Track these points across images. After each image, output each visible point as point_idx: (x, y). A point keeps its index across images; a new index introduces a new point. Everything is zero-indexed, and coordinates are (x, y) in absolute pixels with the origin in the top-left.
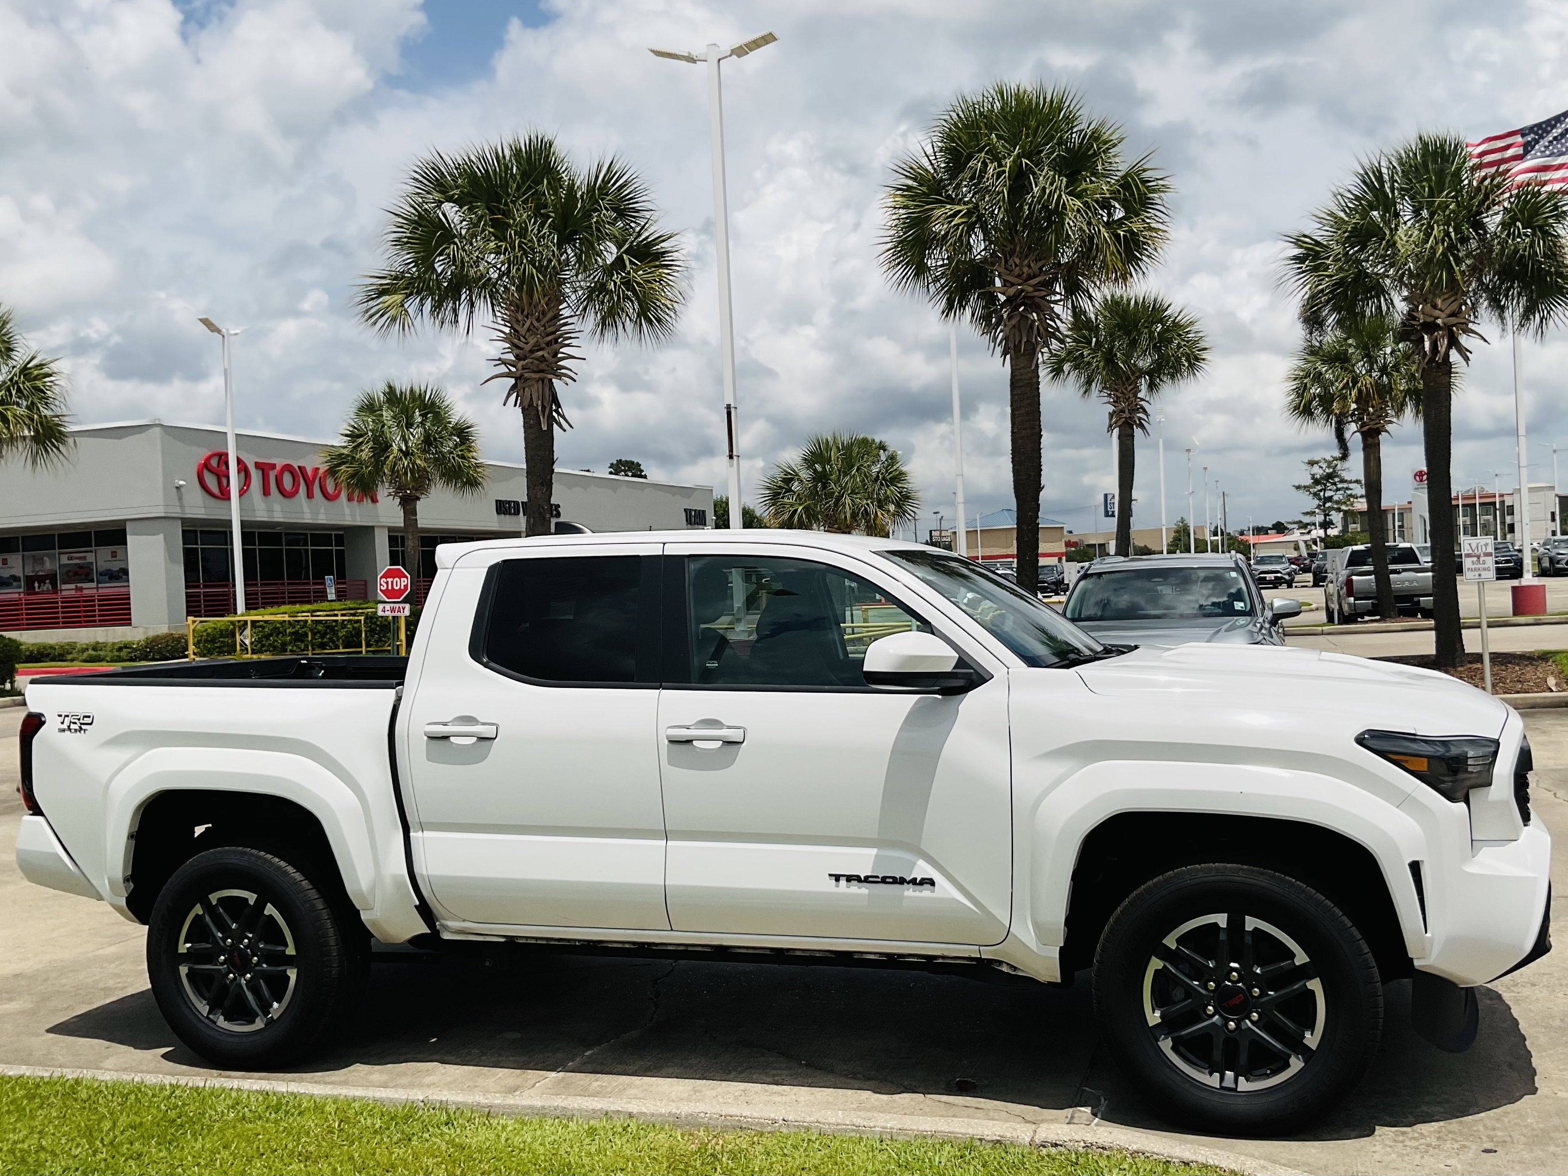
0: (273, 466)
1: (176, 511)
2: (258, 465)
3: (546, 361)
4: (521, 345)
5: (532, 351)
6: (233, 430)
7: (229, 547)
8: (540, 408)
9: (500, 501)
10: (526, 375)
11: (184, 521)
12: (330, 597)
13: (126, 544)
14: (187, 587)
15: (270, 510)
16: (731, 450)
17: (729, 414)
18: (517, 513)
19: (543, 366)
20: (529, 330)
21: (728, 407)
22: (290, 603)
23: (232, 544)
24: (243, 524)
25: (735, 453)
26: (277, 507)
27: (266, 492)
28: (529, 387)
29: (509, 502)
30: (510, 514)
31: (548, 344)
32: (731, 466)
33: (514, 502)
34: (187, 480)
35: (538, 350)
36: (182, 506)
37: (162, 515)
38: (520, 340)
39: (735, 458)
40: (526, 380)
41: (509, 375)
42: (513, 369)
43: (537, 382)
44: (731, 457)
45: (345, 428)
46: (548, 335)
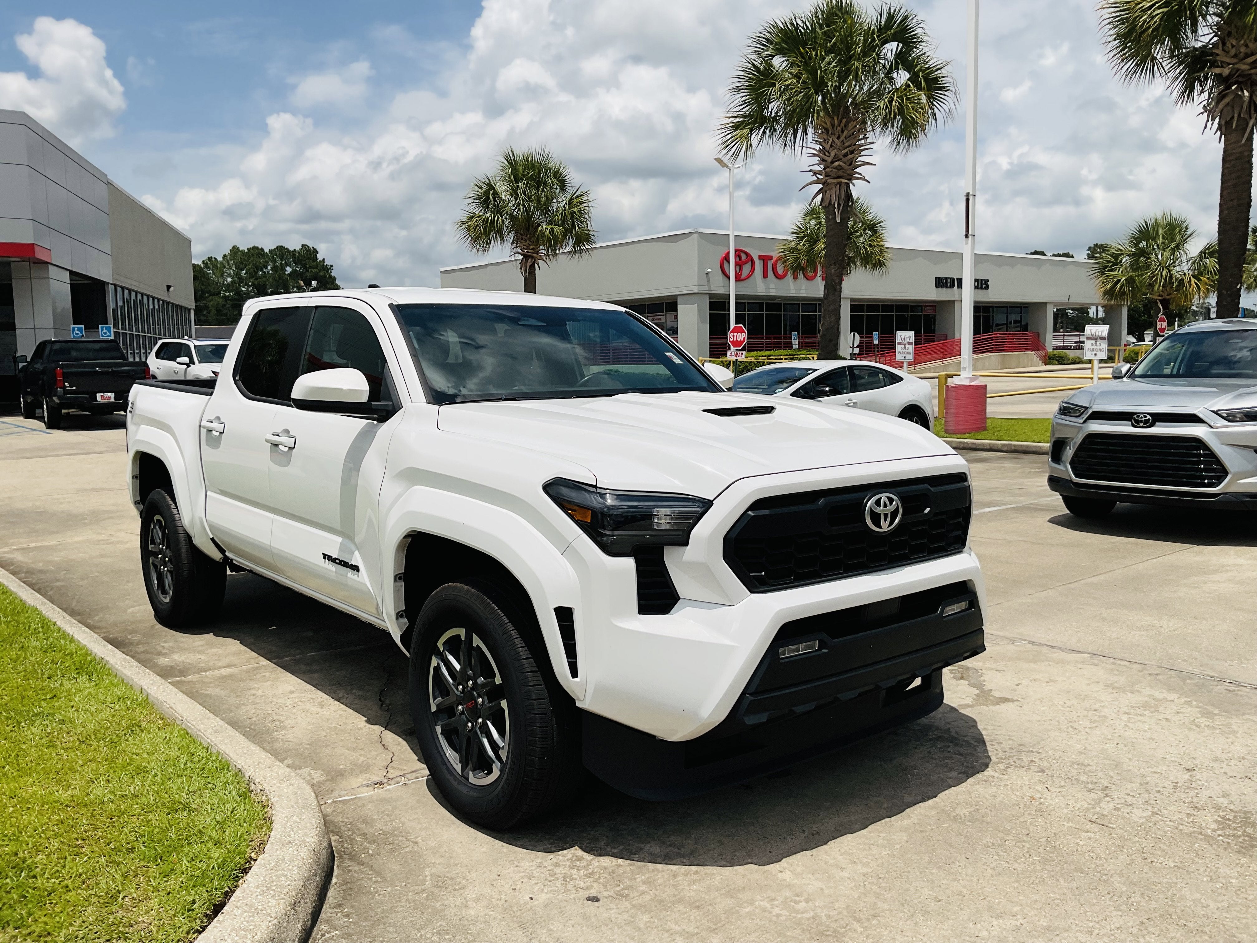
0: (770, 258)
1: (705, 289)
2: (760, 257)
3: (843, 169)
4: (826, 158)
5: (832, 162)
6: (733, 233)
7: (727, 312)
8: (836, 206)
9: (939, 278)
10: (828, 181)
11: (711, 296)
12: (794, 347)
13: (676, 310)
14: (710, 339)
15: (767, 288)
16: (967, 231)
17: (968, 201)
18: (952, 286)
19: (840, 173)
20: (831, 146)
21: (968, 195)
22: (767, 350)
23: (729, 310)
24: (737, 297)
25: (970, 233)
26: (772, 286)
27: (765, 276)
28: (830, 189)
29: (946, 279)
30: (947, 287)
31: (846, 155)
32: (967, 243)
33: (951, 278)
34: (714, 269)
35: (838, 161)
36: (709, 286)
37: (696, 291)
38: (825, 155)
39: (970, 237)
40: (829, 184)
41: (817, 182)
42: (820, 177)
43: (836, 185)
44: (967, 236)
45: (793, 228)
46: (845, 148)
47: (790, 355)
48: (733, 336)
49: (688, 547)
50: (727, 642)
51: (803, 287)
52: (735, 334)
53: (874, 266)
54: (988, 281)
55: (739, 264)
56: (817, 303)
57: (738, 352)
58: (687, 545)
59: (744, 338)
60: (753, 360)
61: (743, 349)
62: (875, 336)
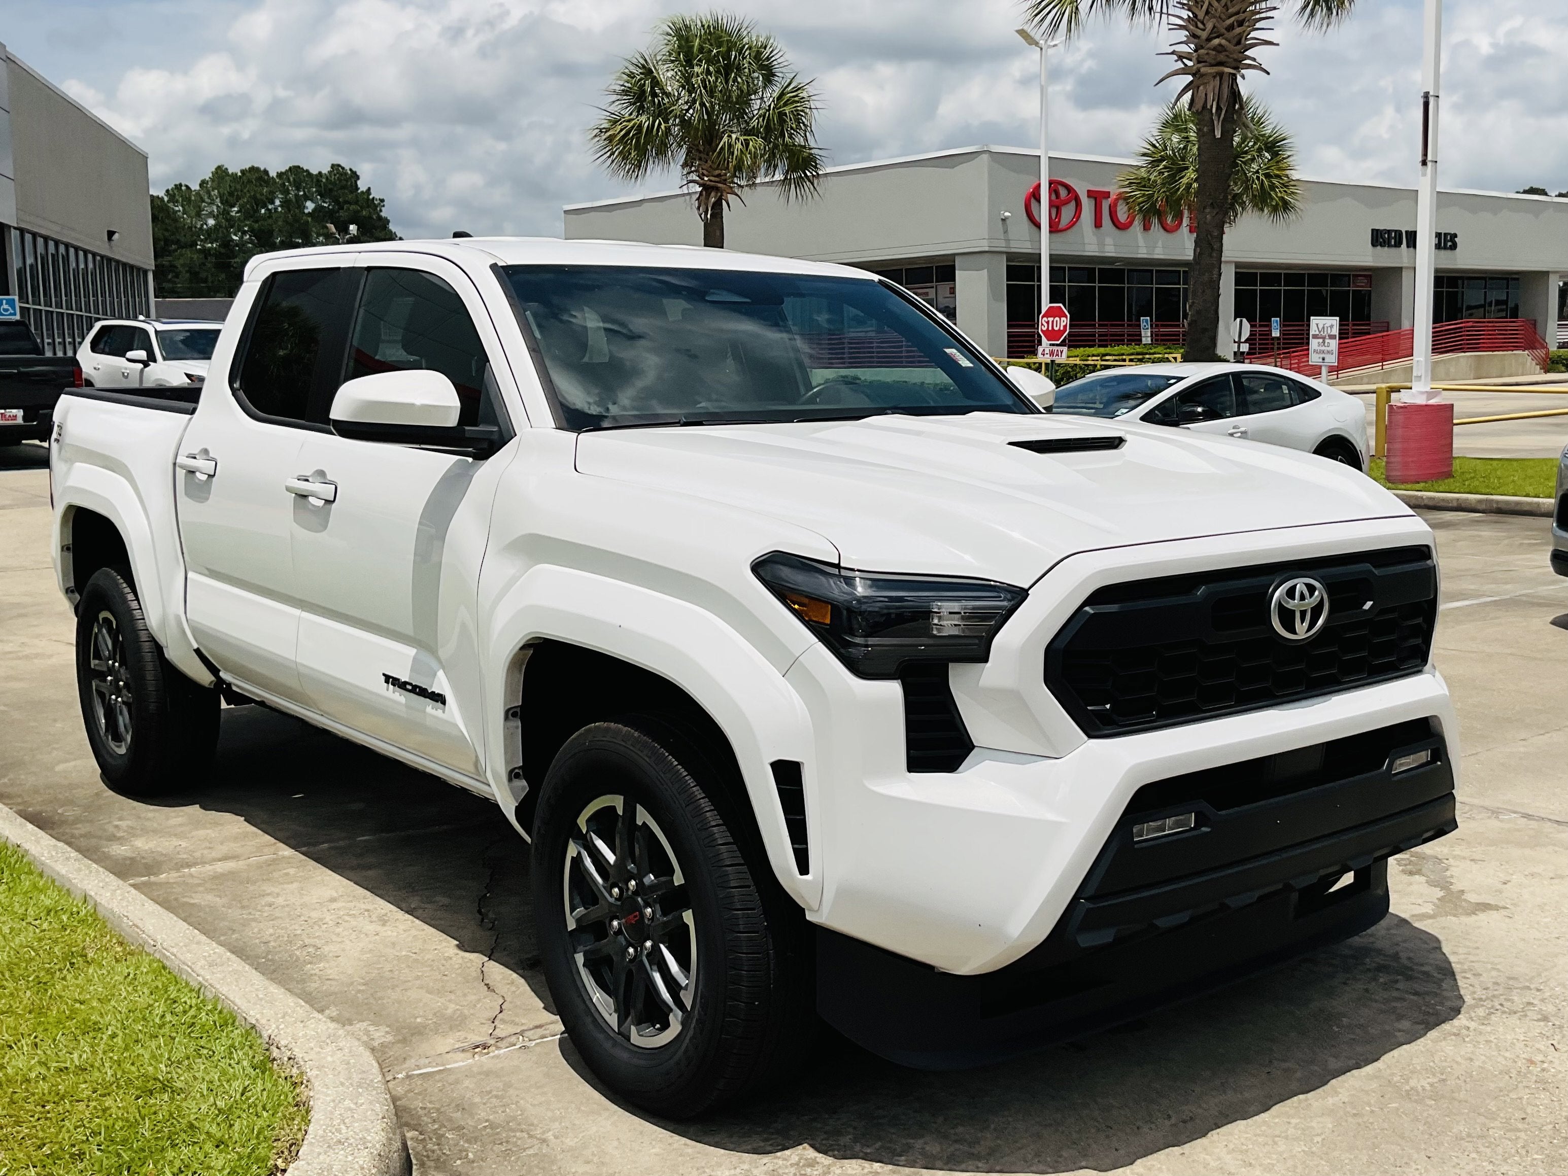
0: (1107, 195)
1: (1001, 245)
2: (1090, 194)
3: (1226, 51)
4: (1199, 32)
5: (1209, 40)
6: (1046, 153)
7: (1036, 283)
8: (1214, 110)
9: (1377, 230)
10: (1203, 70)
11: (1011, 256)
12: (1144, 341)
13: (953, 279)
14: (1009, 326)
15: (1101, 244)
16: (1425, 154)
17: (1426, 105)
18: (1398, 244)
19: (1222, 57)
20: (1207, 13)
21: (1426, 96)
22: (1100, 346)
23: (1039, 280)
24: (1053, 258)
25: (1430, 157)
26: (1109, 240)
27: (1098, 224)
28: (1205, 84)
29: (1389, 232)
30: (1390, 246)
31: (1230, 28)
32: (1424, 175)
33: (1396, 231)
34: (1014, 212)
35: (1218, 37)
36: (1007, 240)
37: (987, 249)
38: (1197, 27)
39: (1429, 164)
40: (1202, 75)
41: (1184, 71)
42: (1190, 63)
43: (1214, 77)
44: (1424, 163)
46: (1230, 17)
47: (1138, 354)
48: (1048, 323)
49: (988, 665)
50: (1051, 816)
51: (1160, 244)
52: (1051, 319)
53: (1275, 209)
54: (1455, 236)
55: (1056, 206)
56: (1182, 269)
57: (1055, 348)
58: (985, 660)
59: (1065, 327)
60: (1078, 362)
61: (1062, 344)
62: (1274, 325)
